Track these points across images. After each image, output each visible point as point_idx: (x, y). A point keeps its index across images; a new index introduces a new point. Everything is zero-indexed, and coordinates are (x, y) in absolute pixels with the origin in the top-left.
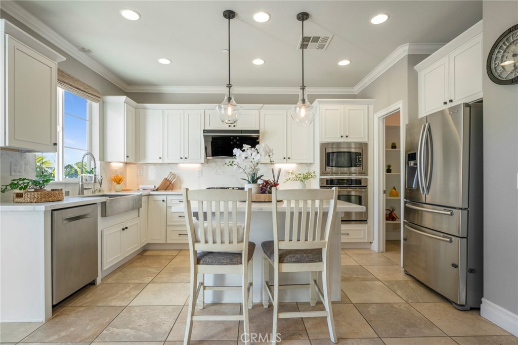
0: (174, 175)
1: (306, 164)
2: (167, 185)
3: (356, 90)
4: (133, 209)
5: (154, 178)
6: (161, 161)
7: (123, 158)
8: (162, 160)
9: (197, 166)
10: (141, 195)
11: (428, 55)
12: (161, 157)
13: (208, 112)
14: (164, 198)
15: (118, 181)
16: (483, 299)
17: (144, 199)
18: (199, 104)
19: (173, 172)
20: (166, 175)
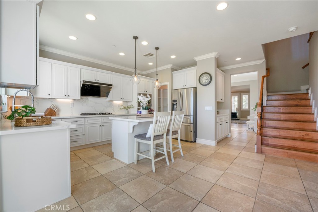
1: (126, 101)
2: (53, 113)
3: (144, 73)
8: (50, 96)
9: (70, 101)
11: (178, 70)
12: (50, 94)
13: (83, 70)
16: (197, 139)
18: (78, 64)
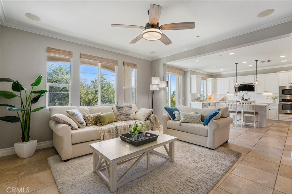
0: (225, 97)
2: (223, 100)
4: (214, 105)
5: (219, 98)
6: (221, 93)
7: (211, 93)
9: (233, 94)
10: (216, 102)
14: (222, 103)
15: (210, 99)
17: (217, 103)
19: (225, 96)
20: (223, 97)
